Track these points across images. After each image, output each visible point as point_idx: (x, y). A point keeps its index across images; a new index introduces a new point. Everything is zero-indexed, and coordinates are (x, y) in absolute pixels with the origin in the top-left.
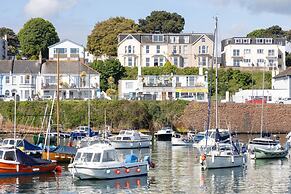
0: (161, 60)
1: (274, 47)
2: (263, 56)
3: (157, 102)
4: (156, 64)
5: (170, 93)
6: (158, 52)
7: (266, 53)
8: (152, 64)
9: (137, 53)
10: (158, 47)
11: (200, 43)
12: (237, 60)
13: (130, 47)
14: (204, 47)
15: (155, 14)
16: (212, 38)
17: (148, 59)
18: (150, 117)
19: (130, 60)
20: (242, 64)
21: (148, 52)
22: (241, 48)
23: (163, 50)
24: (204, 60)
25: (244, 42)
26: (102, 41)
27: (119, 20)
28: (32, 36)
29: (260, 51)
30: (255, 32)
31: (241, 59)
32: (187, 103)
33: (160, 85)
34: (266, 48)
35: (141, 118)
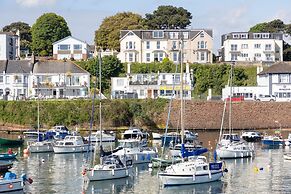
0: (161, 55)
1: (271, 42)
2: (261, 51)
3: (139, 100)
4: (156, 59)
5: (155, 91)
6: (158, 47)
7: (263, 48)
8: (152, 59)
9: (138, 48)
10: (158, 43)
11: (199, 39)
12: (235, 54)
13: (131, 43)
14: (202, 42)
15: (161, 8)
16: (210, 33)
17: (148, 55)
18: (131, 115)
19: (131, 55)
20: (240, 59)
21: (148, 47)
22: (239, 43)
23: (162, 46)
24: (203, 55)
25: (242, 37)
26: (109, 37)
27: (126, 15)
28: (44, 31)
29: (257, 46)
30: (258, 26)
31: (239, 54)
32: (167, 101)
33: (146, 83)
34: (263, 42)
35: (122, 116)
